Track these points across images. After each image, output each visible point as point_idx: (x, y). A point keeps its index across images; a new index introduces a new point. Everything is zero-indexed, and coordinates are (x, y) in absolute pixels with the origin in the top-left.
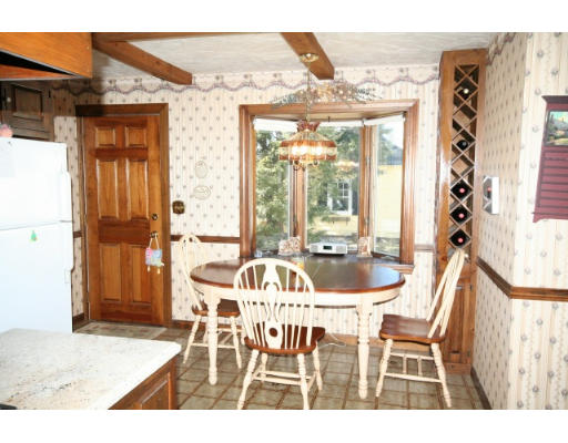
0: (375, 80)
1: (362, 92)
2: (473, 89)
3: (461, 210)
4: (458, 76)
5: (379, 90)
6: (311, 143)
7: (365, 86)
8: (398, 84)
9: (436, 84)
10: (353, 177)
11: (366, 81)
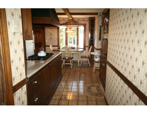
0: (79, 20)
1: (77, 22)
2: (93, 23)
3: (92, 40)
4: (91, 21)
5: (80, 22)
6: (71, 31)
7: (78, 21)
8: (83, 21)
9: (88, 21)
10: (73, 36)
11: (78, 20)
